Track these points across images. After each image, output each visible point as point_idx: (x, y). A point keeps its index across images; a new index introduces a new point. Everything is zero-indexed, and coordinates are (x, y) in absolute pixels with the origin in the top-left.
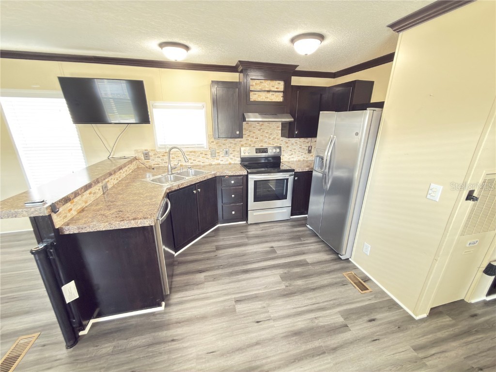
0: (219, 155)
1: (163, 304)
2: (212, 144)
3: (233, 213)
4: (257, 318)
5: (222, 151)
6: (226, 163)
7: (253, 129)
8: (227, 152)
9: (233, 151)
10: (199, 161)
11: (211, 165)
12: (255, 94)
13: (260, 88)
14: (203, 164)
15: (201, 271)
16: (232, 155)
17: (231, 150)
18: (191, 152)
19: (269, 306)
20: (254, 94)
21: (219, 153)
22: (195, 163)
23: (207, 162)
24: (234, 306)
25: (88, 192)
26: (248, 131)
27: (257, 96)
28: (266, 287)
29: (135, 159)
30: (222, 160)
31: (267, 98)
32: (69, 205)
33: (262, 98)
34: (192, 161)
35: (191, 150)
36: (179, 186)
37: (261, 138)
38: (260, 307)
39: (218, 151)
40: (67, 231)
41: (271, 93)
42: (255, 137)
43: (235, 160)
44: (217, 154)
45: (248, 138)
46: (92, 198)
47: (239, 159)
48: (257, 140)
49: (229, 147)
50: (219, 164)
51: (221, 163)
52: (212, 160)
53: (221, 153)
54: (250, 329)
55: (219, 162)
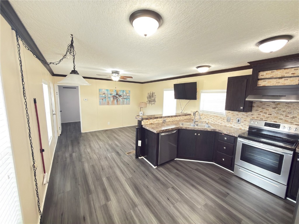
0: (233, 122)
1: (156, 167)
2: (229, 113)
3: (224, 159)
4: (170, 198)
5: (235, 119)
6: (238, 128)
7: (266, 107)
8: (239, 120)
9: (244, 121)
10: (219, 122)
11: (225, 126)
12: (265, 81)
13: (271, 76)
14: (221, 124)
15: (177, 170)
16: (243, 123)
17: (242, 120)
18: (214, 116)
19: (180, 202)
20: (263, 81)
21: (233, 120)
22: (216, 123)
23: (224, 124)
24: (170, 187)
25: (156, 119)
26: (261, 108)
27: (266, 82)
28: (190, 198)
29: (190, 115)
30: (235, 125)
31: (279, 83)
32: (147, 121)
33: (272, 83)
34: (215, 121)
35: (215, 115)
36: (186, 128)
37: (276, 115)
38: (177, 198)
39: (232, 119)
40: (144, 127)
41: (283, 79)
42: (268, 113)
43: (246, 127)
44: (231, 120)
45: (260, 113)
46: (157, 122)
47: (248, 127)
48: (270, 116)
49: (241, 117)
50: (231, 127)
51: (234, 127)
52: (227, 123)
53: (234, 120)
54: (163, 197)
55: (232, 126)
